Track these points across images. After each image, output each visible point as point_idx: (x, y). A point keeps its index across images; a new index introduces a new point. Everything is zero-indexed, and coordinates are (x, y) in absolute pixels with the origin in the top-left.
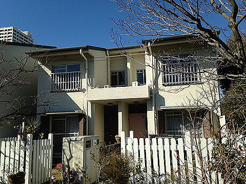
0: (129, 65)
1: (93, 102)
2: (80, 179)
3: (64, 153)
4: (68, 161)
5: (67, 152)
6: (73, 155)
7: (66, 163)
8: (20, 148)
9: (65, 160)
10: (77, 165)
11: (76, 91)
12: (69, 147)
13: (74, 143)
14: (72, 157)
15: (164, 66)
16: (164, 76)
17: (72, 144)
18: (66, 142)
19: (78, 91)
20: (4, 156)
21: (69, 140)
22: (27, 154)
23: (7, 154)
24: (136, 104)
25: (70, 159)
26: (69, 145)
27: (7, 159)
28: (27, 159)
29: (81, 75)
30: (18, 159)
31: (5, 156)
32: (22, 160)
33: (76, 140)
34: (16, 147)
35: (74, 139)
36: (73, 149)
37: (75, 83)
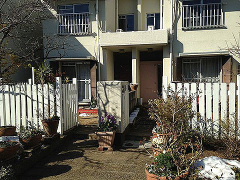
0: (139, 7)
1: (104, 48)
2: (118, 123)
3: (99, 97)
4: (104, 105)
5: (103, 96)
6: (109, 100)
7: (103, 108)
8: (48, 92)
9: (101, 104)
10: (114, 110)
11: (85, 35)
12: (105, 91)
13: (109, 87)
14: (108, 102)
15: (185, 7)
16: (185, 20)
17: (108, 88)
18: (101, 86)
19: (88, 35)
20: (30, 100)
21: (104, 84)
22: (58, 98)
23: (35, 98)
24: (150, 51)
25: (106, 104)
26: (105, 89)
27: (35, 103)
28: (58, 103)
29: (91, 16)
30: (47, 104)
31: (32, 100)
32: (52, 104)
33: (112, 85)
34: (44, 91)
35: (110, 84)
36: (110, 94)
37: (84, 26)
